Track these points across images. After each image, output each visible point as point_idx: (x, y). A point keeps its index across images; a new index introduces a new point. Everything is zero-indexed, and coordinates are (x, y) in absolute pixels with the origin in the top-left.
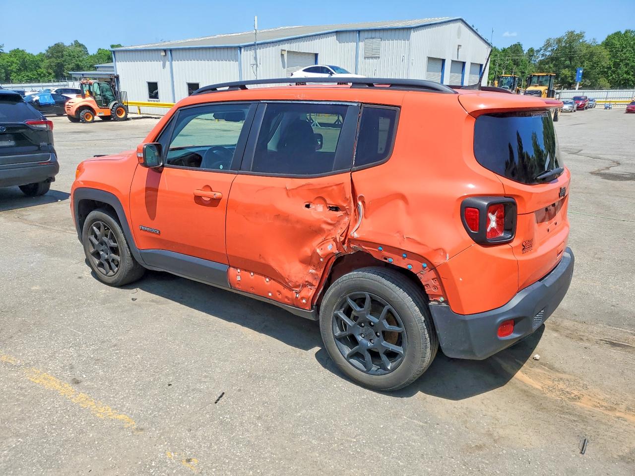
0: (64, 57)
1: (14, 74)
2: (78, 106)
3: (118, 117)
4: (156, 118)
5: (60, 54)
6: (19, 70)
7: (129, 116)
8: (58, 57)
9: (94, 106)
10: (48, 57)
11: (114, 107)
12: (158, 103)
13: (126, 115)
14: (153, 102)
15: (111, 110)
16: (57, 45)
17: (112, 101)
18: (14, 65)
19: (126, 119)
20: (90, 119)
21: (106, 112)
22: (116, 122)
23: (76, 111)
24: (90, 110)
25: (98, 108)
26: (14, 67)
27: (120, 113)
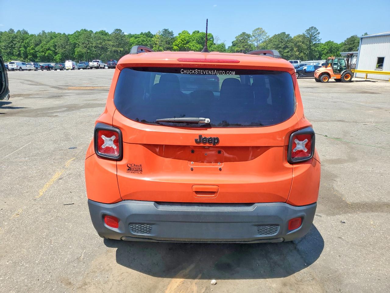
0: (354, 44)
1: (323, 55)
2: (321, 72)
3: (345, 80)
4: (373, 82)
5: (352, 42)
6: (327, 53)
7: (353, 79)
8: (351, 44)
9: (331, 73)
10: (345, 44)
11: (344, 74)
12: (382, 71)
13: (351, 79)
14: (378, 71)
15: (342, 75)
16: (353, 37)
17: (344, 70)
18: (325, 50)
19: (350, 81)
20: (326, 81)
21: (338, 77)
22: (343, 83)
23: (319, 75)
24: (328, 75)
25: (333, 74)
26: (325, 51)
27: (347, 77)
